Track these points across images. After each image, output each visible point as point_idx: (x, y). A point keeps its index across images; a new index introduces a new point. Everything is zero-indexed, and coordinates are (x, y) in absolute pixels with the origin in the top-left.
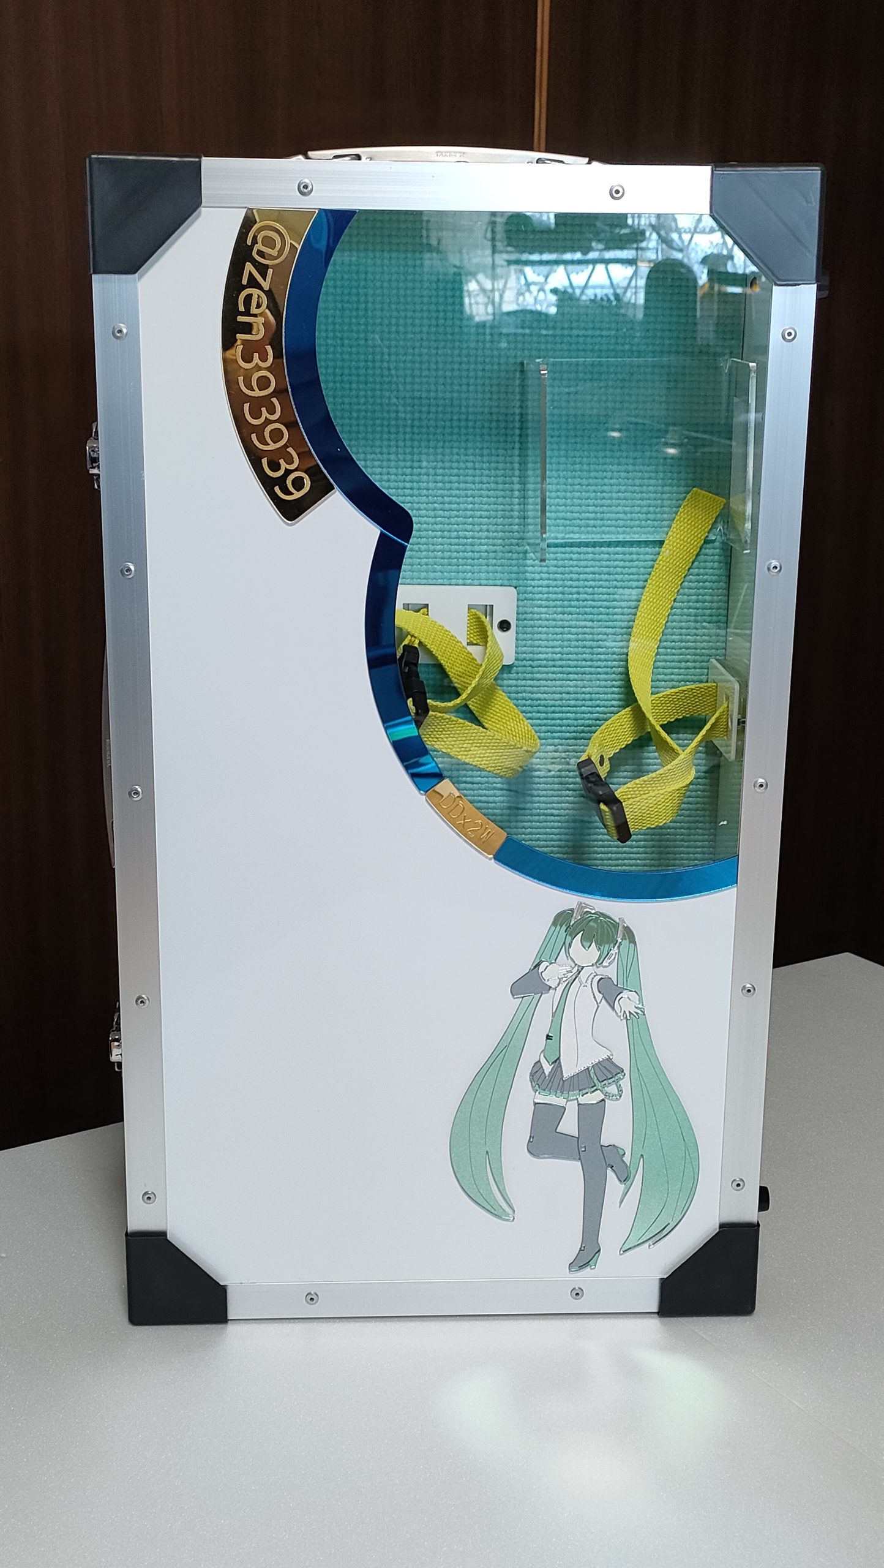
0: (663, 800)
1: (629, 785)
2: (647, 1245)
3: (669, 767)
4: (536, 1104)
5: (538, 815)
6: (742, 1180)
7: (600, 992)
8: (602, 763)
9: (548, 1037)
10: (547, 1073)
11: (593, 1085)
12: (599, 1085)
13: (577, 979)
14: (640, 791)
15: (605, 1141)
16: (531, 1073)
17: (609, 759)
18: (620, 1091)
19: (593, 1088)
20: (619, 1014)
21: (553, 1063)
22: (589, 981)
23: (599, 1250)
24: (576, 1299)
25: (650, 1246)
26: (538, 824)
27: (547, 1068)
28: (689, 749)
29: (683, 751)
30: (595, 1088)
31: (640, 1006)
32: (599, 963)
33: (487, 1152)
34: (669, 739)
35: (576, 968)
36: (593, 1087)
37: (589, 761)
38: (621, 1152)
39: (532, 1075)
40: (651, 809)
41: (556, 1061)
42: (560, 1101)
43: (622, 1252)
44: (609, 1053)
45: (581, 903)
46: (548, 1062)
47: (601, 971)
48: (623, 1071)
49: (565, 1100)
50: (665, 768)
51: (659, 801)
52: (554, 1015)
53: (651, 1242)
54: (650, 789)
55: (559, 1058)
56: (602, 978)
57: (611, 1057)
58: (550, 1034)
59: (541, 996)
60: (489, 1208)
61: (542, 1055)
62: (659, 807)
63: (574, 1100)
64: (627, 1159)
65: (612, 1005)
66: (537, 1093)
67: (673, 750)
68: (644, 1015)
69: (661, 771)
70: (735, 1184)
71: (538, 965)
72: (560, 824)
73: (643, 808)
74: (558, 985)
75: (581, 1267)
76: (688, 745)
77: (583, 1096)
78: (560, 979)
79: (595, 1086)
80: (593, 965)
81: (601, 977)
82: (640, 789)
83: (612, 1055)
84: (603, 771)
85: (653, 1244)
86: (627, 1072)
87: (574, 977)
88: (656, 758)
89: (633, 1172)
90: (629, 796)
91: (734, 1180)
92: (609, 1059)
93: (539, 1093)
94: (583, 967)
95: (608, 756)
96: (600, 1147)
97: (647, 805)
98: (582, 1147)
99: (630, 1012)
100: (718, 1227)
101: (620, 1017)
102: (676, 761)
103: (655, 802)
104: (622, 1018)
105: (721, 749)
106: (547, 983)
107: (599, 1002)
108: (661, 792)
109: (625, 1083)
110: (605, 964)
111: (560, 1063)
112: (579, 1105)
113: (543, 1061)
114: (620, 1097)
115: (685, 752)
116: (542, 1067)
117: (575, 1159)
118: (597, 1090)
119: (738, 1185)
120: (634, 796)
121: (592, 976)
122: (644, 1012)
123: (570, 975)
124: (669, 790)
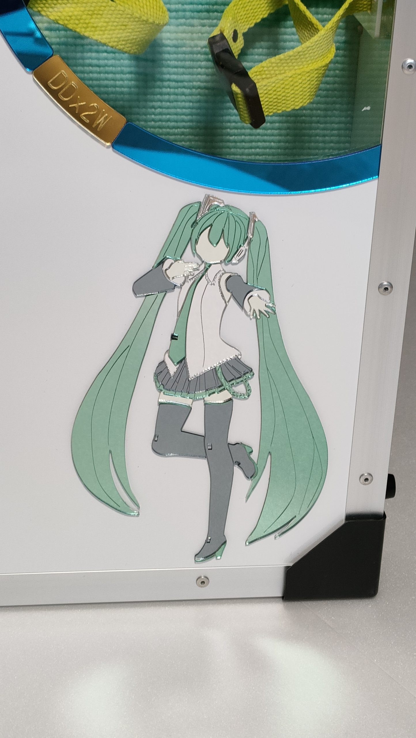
0: (300, 81)
1: (264, 64)
2: (273, 536)
3: (308, 44)
4: (160, 404)
5: (169, 94)
6: (370, 475)
7: (228, 290)
8: (235, 38)
9: (173, 337)
10: (172, 372)
11: (220, 384)
12: (226, 385)
13: (204, 277)
14: (275, 71)
15: (232, 438)
16: (155, 373)
17: (244, 34)
18: (249, 390)
19: (221, 388)
20: (249, 313)
21: (178, 363)
22: (217, 280)
23: (225, 542)
24: (202, 587)
25: (275, 538)
26: (168, 104)
27: (173, 369)
28: (329, 25)
29: (324, 26)
30: (223, 388)
31: (271, 305)
32: (228, 260)
33: (110, 452)
34: (308, 13)
35: (203, 266)
36: (219, 387)
37: (222, 36)
38: (249, 450)
39: (157, 375)
40: (287, 91)
41: (181, 362)
42: (186, 401)
43: (247, 544)
44: (237, 353)
45: (209, 196)
46: (174, 363)
47: (231, 269)
48: (252, 371)
49: (192, 400)
50: (303, 46)
51: (296, 82)
52: (179, 313)
53: (277, 534)
54: (286, 68)
55: (184, 358)
56: (230, 276)
57: (239, 357)
58: (175, 334)
59: (165, 294)
60: (112, 504)
61: (167, 355)
62: (296, 88)
63: (201, 399)
64: (254, 456)
65: (242, 304)
66: (162, 393)
67: (312, 25)
68: (275, 313)
69: (299, 49)
70: (363, 478)
71: (162, 262)
72: (191, 104)
73: (279, 90)
74: (184, 283)
75: (208, 557)
76: (329, 20)
77: (209, 396)
78: (185, 277)
79: (222, 385)
80: (221, 262)
81: (229, 274)
82: (276, 68)
83: (241, 355)
84: (236, 47)
85: (279, 536)
86: (256, 371)
87: (201, 275)
88: (293, 34)
89: (260, 468)
90: (264, 76)
91: (362, 475)
92: (237, 360)
93: (164, 393)
94: (210, 265)
95: (242, 32)
96: (227, 446)
97: (283, 86)
98: (208, 446)
99: (259, 311)
100: (344, 517)
101: (248, 316)
102: (316, 38)
103: (292, 83)
104: (251, 317)
105: (364, 25)
106: (172, 281)
107: (227, 301)
108: (298, 72)
109: (254, 383)
110: (234, 261)
111: (186, 363)
112: (205, 404)
113: (168, 362)
114: (248, 396)
115: (326, 28)
116: (167, 367)
117: (200, 457)
118: (224, 389)
119: (366, 480)
120: (268, 76)
121: (221, 273)
122: (274, 312)
123: (196, 272)
124: (308, 70)
